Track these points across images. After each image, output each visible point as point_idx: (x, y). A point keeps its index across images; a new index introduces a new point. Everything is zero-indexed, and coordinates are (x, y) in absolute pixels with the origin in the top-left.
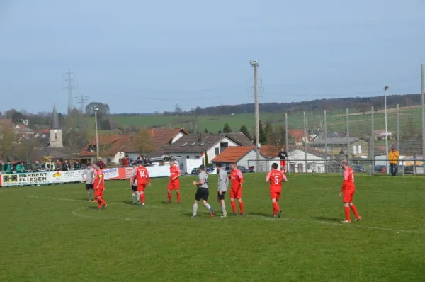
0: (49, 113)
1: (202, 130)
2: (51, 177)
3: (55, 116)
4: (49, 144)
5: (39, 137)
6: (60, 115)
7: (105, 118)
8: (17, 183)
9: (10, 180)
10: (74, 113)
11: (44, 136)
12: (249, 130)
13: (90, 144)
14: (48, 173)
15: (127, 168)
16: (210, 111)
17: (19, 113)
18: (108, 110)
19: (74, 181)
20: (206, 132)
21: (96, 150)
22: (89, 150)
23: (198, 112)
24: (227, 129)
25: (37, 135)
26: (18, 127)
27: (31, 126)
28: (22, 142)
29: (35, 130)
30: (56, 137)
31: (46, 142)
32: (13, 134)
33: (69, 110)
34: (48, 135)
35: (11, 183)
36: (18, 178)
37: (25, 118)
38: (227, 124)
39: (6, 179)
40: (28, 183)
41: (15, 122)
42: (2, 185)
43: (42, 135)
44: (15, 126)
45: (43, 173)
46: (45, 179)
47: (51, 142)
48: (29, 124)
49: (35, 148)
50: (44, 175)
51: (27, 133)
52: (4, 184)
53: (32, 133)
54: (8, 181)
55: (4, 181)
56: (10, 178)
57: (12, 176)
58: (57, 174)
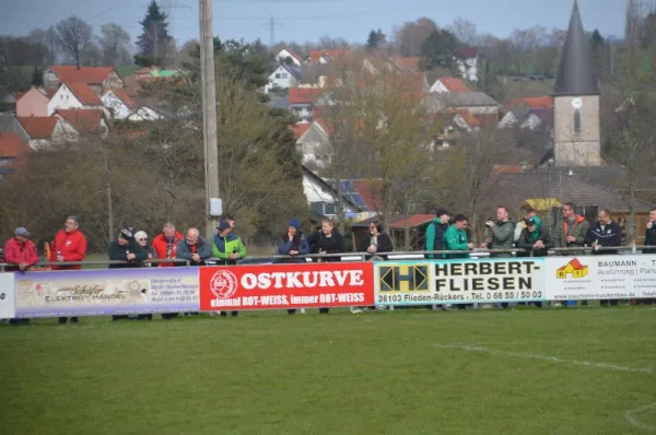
0: (557, 33)
2: (550, 278)
3: (577, 42)
4: (550, 154)
5: (516, 125)
6: (596, 36)
8: (429, 295)
9: (404, 285)
11: (533, 122)
14: (538, 261)
17: (445, 33)
19: (639, 294)
25: (509, 117)
26: (439, 86)
27: (486, 84)
28: (452, 142)
29: (498, 97)
30: (577, 125)
31: (539, 145)
32: (422, 113)
33: (631, 20)
34: (548, 118)
35: (404, 295)
36: (432, 278)
37: (467, 52)
39: (391, 279)
40: (467, 296)
41: (429, 68)
42: (376, 299)
43: (526, 117)
44: (431, 83)
45: (521, 260)
46: (529, 286)
47: (557, 145)
48: (478, 75)
49: (496, 166)
50: (523, 268)
51: (472, 110)
52: (383, 298)
53: (492, 110)
54: (397, 288)
55: (383, 288)
56: (404, 278)
57: (411, 269)
58: (570, 268)
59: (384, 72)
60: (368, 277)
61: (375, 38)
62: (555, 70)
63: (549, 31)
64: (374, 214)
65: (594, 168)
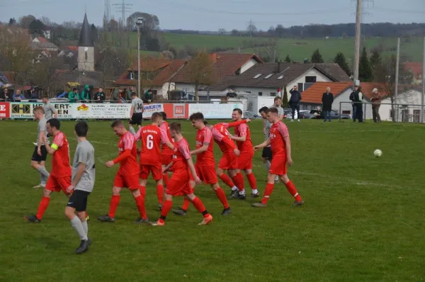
0: (79, 24)
1: (282, 58)
2: (75, 110)
3: (86, 27)
4: (77, 67)
5: (64, 56)
6: (93, 26)
7: (152, 35)
8: (30, 115)
9: (21, 111)
10: (112, 26)
11: (71, 54)
12: (348, 60)
13: (130, 69)
14: (70, 104)
15: (175, 105)
16: (296, 32)
17: (38, 21)
18: (158, 24)
19: (105, 117)
20: (288, 60)
21: (137, 78)
22: (128, 77)
23: (280, 32)
24: (317, 58)
25: (62, 53)
26: (36, 40)
27: (54, 40)
28: (41, 60)
29: (58, 45)
30: (86, 57)
31: (73, 62)
32: (29, 49)
33: (105, 21)
34: (76, 54)
35: (21, 114)
36: (31, 109)
37: (46, 28)
38: (317, 51)
39: (16, 109)
41: (33, 33)
42: (10, 116)
43: (68, 53)
44: (33, 39)
45: (64, 104)
46: (67, 113)
47: (79, 64)
48: (51, 37)
49: (57, 70)
50: (65, 107)
51: (48, 49)
52: (13, 115)
53: (56, 50)
54: (18, 112)
55: (13, 112)
56: (21, 109)
57: (24, 105)
58: (82, 107)
59: (16, 33)
60: (7, 108)
61: (12, 21)
62: (79, 37)
63: (76, 23)
64: (11, 85)
65: (92, 72)
